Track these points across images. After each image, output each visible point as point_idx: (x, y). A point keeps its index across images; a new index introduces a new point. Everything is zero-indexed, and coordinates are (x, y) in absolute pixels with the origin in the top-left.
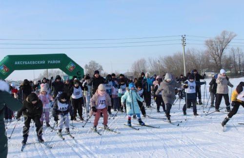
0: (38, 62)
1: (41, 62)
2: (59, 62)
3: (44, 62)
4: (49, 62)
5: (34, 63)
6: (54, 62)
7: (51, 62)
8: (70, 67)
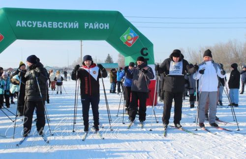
0: (65, 25)
1: (71, 25)
2: (107, 26)
3: (76, 25)
4: (86, 25)
5: (55, 25)
6: (96, 26)
7: (91, 26)
8: (127, 37)
